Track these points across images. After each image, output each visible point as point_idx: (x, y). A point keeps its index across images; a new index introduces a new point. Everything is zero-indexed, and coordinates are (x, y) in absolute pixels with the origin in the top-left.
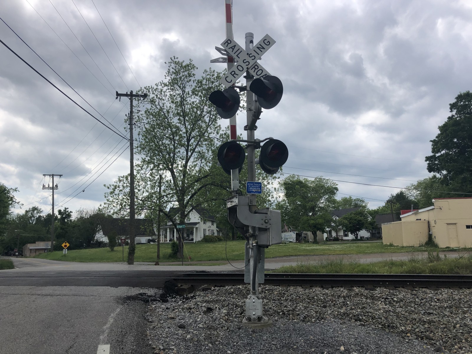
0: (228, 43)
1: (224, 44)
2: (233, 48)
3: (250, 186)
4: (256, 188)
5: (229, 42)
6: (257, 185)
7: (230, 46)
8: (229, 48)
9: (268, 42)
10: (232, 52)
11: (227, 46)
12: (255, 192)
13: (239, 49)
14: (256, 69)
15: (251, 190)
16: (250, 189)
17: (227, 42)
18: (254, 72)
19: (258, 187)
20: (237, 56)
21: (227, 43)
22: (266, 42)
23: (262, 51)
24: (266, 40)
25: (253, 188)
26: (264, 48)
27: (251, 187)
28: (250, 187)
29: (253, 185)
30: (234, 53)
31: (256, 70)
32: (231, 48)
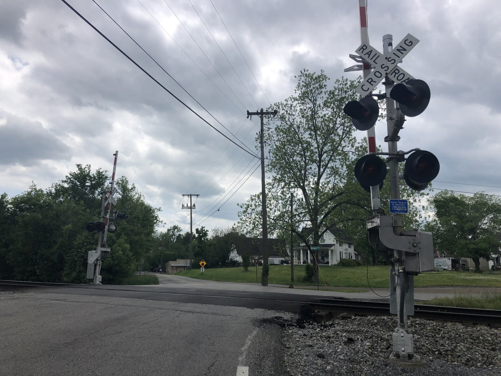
0: (364, 49)
1: (359, 51)
2: (369, 53)
3: (394, 204)
4: (401, 206)
5: (365, 47)
6: (402, 203)
7: (365, 52)
8: (365, 55)
9: (411, 42)
10: (369, 57)
11: (362, 53)
12: (400, 211)
13: (376, 54)
14: (396, 73)
15: (395, 209)
16: (393, 208)
17: (362, 48)
18: (394, 77)
19: (403, 205)
20: (374, 61)
21: (362, 50)
22: (407, 42)
23: (403, 54)
24: (407, 40)
25: (397, 206)
26: (405, 50)
27: (395, 206)
28: (393, 206)
29: (398, 203)
30: (371, 59)
31: (397, 75)
32: (367, 53)
